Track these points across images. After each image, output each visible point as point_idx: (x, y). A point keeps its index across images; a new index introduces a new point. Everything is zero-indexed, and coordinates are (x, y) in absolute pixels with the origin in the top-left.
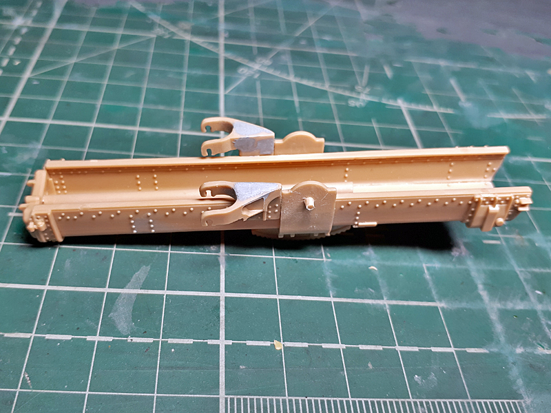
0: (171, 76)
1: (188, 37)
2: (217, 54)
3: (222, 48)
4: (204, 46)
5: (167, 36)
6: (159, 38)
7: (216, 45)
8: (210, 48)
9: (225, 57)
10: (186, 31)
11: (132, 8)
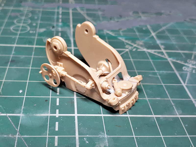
0: (150, 75)
1: (145, 50)
2: (166, 59)
3: (166, 54)
4: (156, 54)
5: (134, 50)
6: (131, 51)
7: (162, 53)
8: (160, 55)
9: (171, 60)
10: (141, 46)
11: (108, 34)
